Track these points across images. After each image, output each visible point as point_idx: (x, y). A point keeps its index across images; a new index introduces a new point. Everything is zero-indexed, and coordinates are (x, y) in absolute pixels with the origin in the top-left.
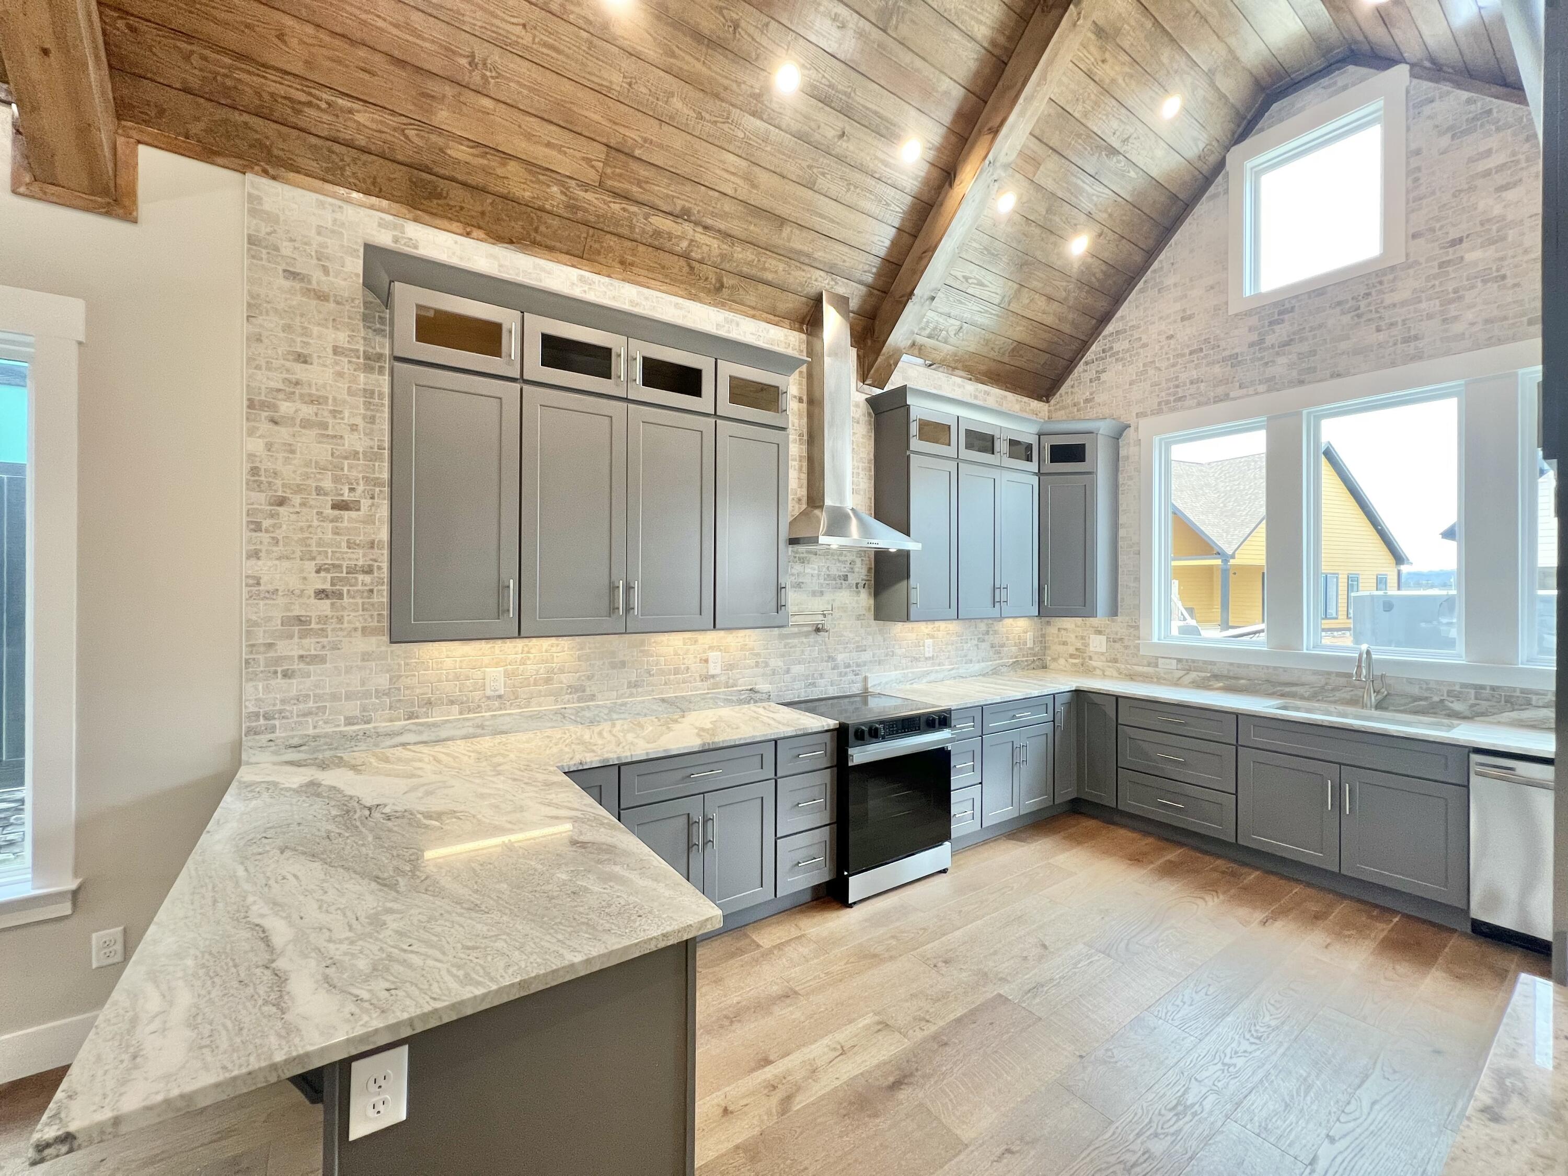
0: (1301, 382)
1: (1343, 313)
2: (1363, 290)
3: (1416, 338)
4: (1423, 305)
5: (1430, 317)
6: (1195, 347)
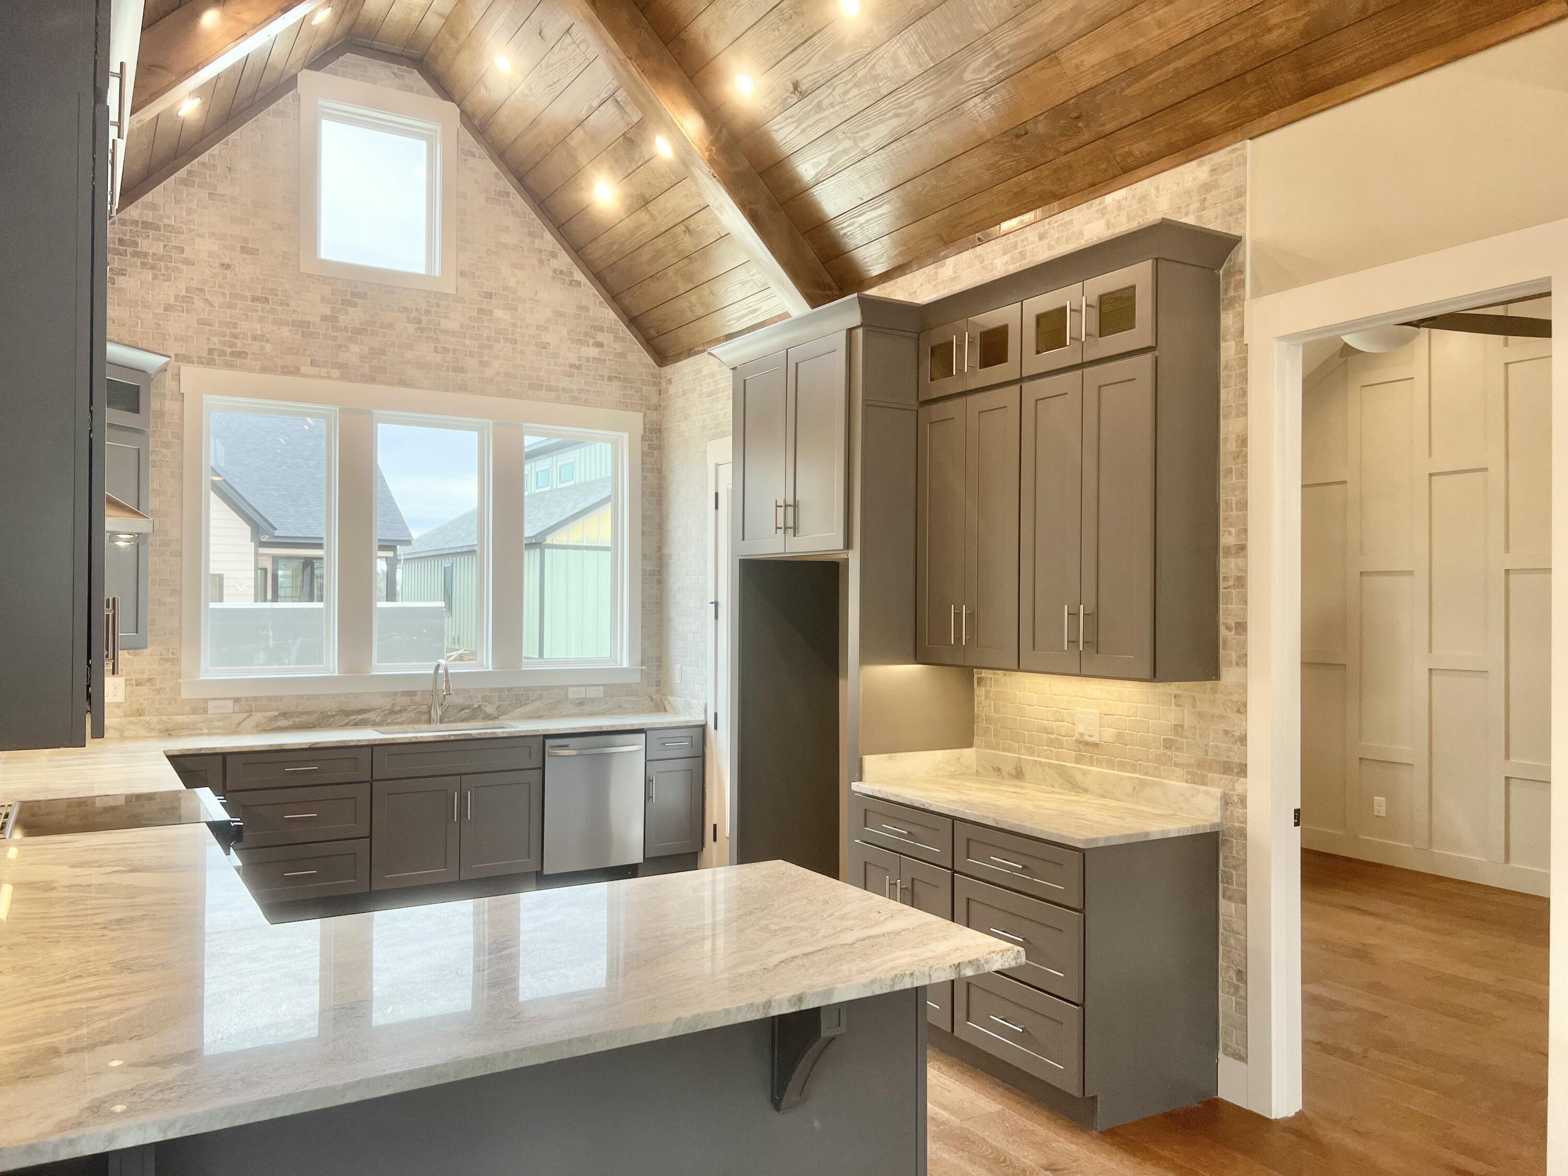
0: (374, 380)
2: (424, 306)
3: (462, 370)
4: (466, 342)
6: (259, 293)
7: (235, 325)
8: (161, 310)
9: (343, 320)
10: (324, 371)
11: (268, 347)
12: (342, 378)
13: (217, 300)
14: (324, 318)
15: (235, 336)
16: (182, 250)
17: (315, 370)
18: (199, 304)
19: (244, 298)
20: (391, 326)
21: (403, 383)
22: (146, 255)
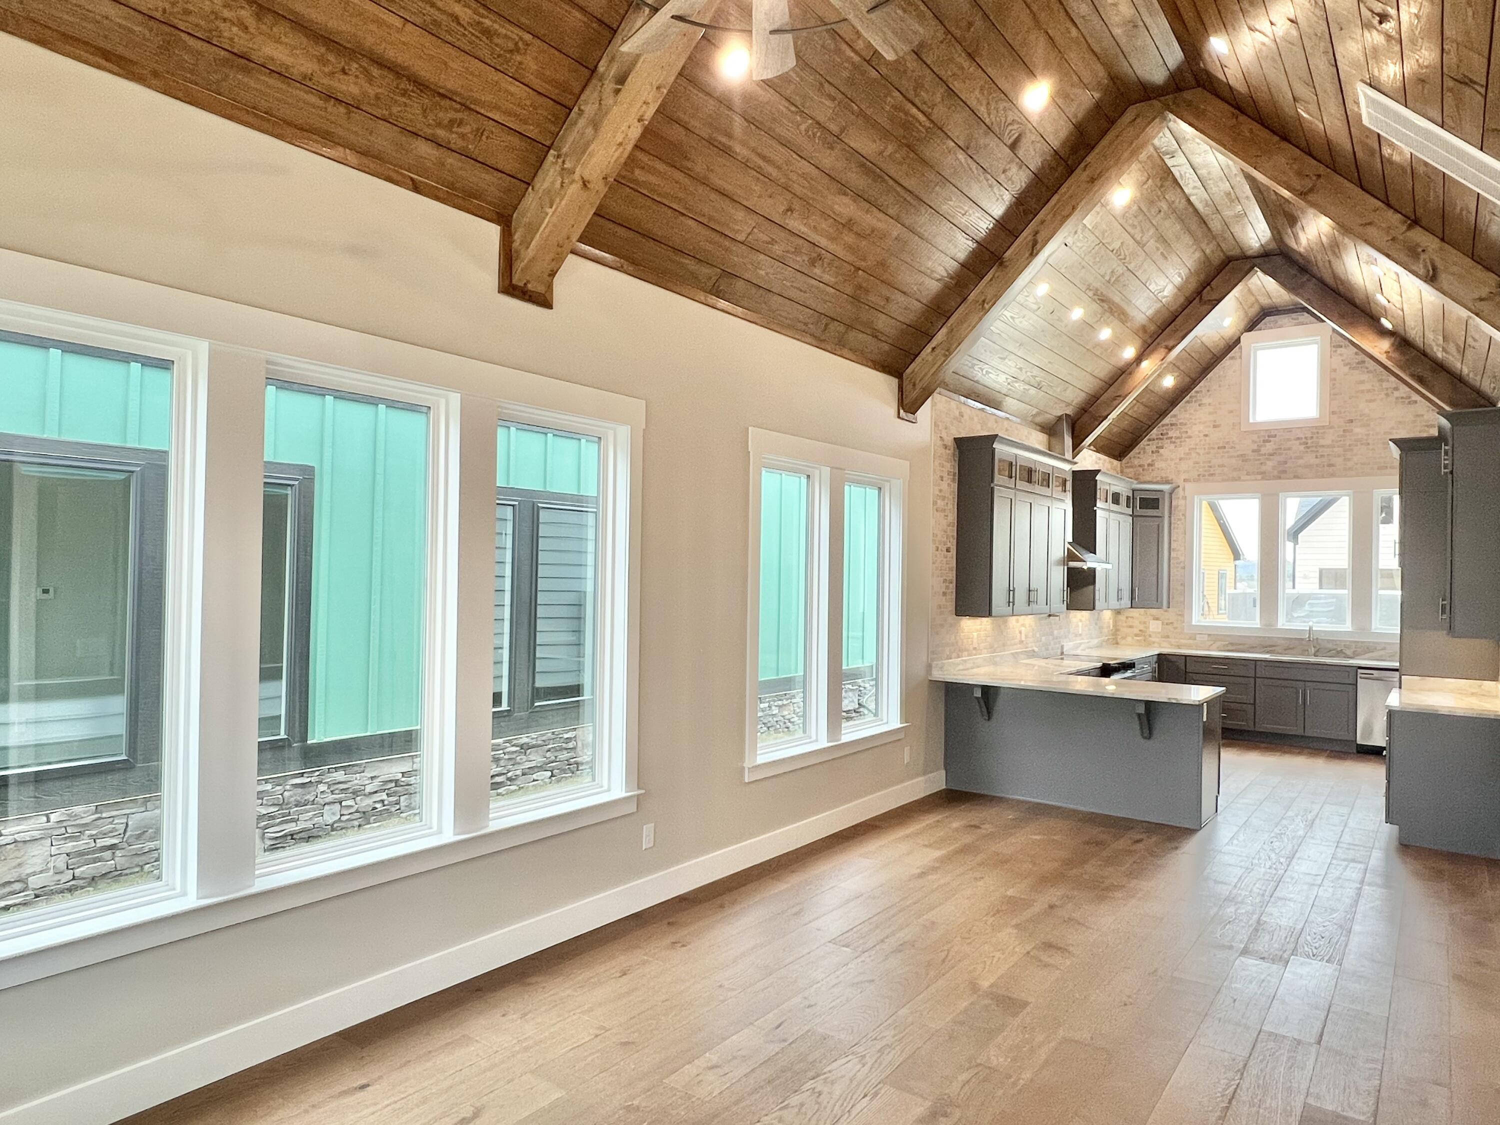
0: (1280, 478)
1: (1300, 444)
2: (1309, 435)
3: (1332, 465)
4: (1336, 449)
5: (1339, 456)
6: (1221, 445)
7: (1210, 462)
8: (1177, 461)
9: (1263, 450)
10: (1253, 477)
11: (1226, 469)
12: (1263, 479)
13: (1202, 452)
14: (1253, 451)
15: (1210, 467)
16: (1187, 432)
17: (1248, 477)
18: (1194, 455)
19: (1214, 448)
20: (1289, 449)
21: (1296, 477)
22: (1171, 438)
